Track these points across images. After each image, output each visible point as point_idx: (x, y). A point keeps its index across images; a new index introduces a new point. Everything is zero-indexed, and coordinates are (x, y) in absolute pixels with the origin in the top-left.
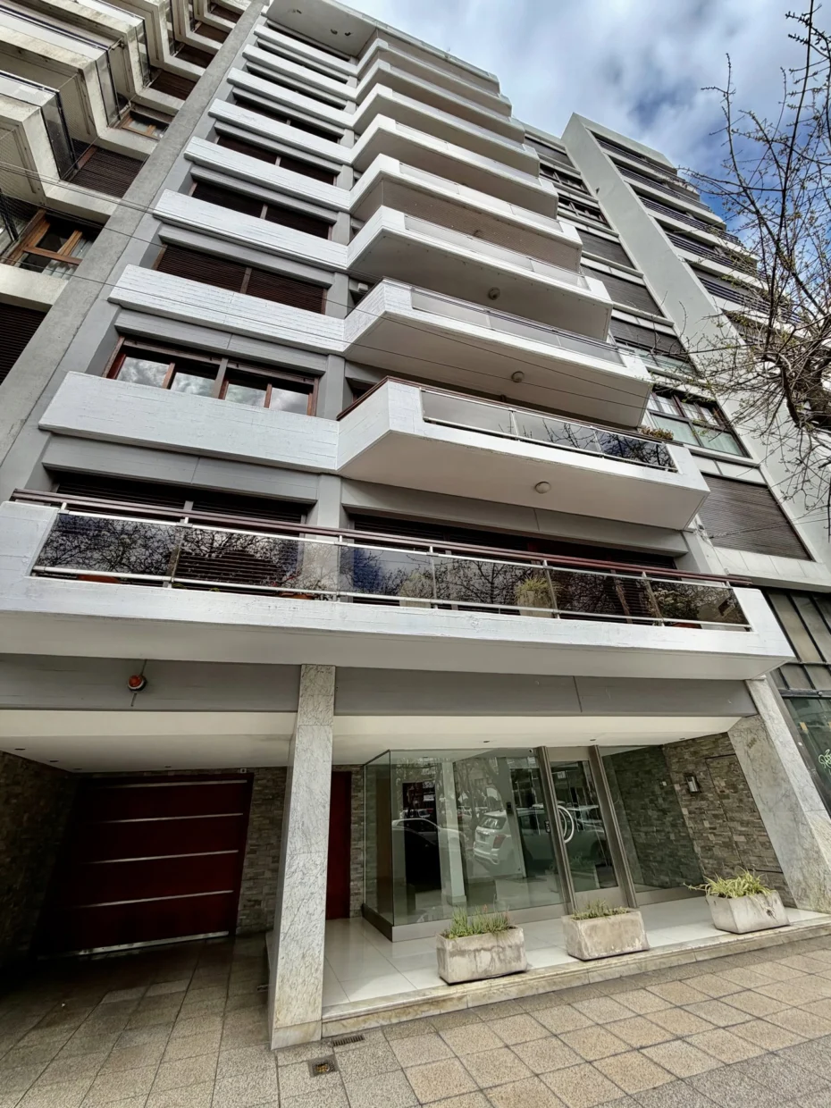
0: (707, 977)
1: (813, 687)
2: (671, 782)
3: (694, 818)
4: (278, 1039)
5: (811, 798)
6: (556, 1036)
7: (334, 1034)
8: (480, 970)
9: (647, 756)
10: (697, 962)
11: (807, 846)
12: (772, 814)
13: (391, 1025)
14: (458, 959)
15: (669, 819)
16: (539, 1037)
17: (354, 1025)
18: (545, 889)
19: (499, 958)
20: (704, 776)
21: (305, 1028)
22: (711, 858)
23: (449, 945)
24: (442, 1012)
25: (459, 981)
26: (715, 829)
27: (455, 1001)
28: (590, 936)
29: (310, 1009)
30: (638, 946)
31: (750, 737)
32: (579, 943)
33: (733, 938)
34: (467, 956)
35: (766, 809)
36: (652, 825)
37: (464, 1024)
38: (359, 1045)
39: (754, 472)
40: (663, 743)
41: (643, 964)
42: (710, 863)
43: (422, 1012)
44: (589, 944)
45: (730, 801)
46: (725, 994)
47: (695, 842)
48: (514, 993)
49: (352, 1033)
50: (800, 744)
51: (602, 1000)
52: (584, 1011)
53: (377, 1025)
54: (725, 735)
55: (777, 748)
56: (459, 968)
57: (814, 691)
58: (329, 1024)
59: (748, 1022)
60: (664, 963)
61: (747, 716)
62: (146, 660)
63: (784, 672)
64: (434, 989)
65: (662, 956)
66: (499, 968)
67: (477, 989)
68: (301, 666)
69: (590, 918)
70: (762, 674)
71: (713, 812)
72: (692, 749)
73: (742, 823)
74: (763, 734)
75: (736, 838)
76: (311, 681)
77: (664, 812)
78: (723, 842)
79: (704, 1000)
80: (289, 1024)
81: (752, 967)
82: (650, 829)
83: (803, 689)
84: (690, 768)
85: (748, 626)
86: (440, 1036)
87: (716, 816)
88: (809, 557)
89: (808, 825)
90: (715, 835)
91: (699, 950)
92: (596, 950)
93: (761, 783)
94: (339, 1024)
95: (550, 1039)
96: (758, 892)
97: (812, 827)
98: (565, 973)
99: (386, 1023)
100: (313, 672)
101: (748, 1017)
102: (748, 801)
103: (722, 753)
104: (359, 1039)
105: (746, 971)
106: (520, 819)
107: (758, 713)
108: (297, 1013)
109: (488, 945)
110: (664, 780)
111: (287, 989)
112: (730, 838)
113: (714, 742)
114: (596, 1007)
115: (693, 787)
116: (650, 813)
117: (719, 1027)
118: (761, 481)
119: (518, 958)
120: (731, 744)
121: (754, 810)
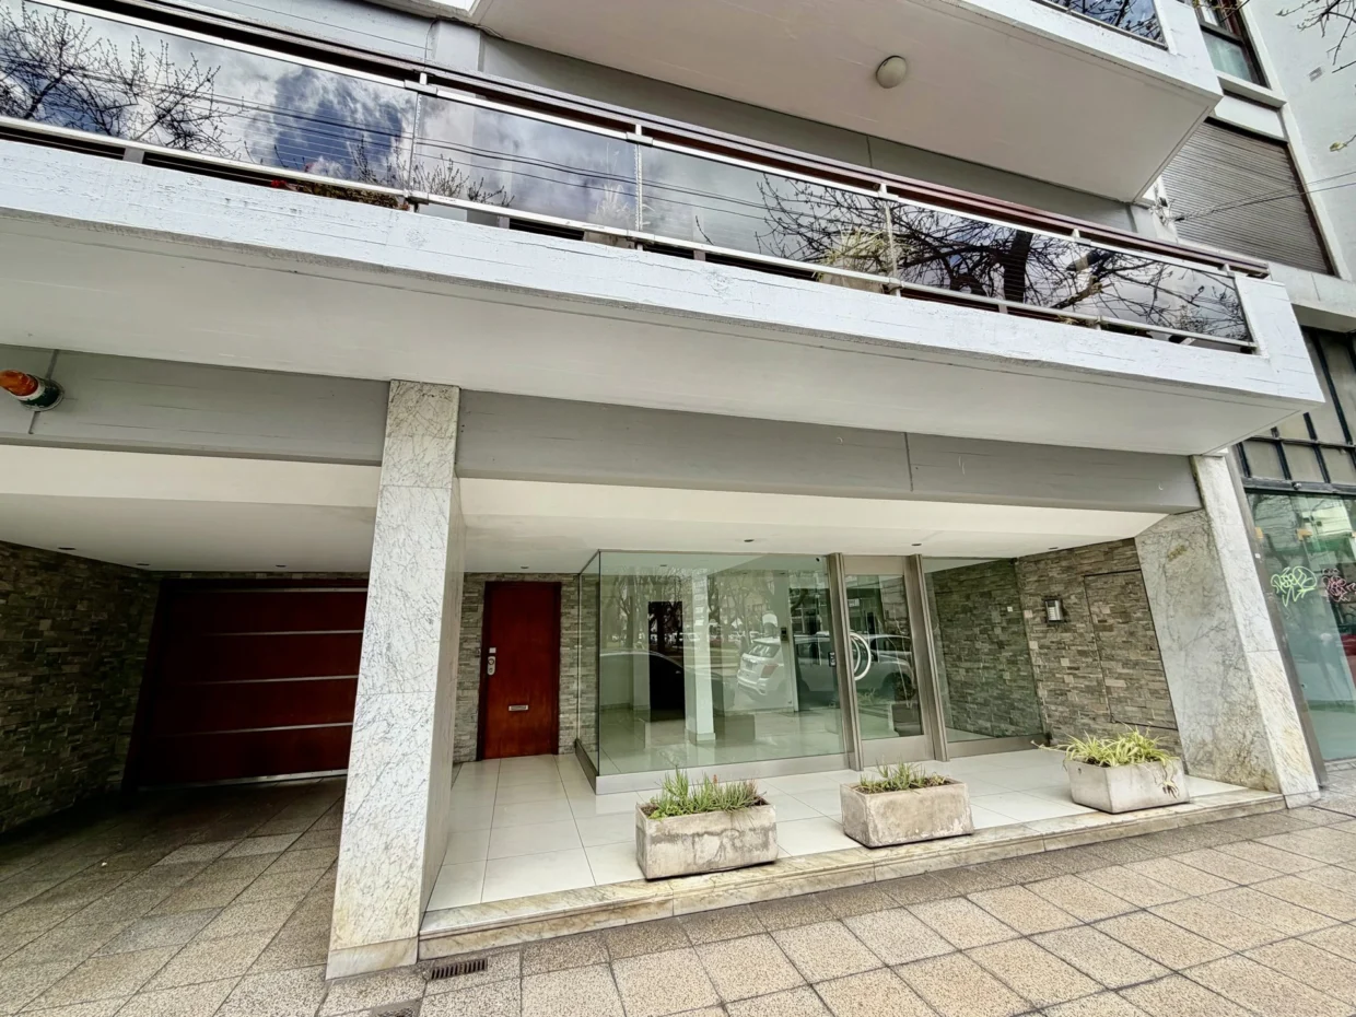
0: (1067, 880)
1: (1287, 475)
2: (1021, 608)
3: (1046, 654)
4: (337, 966)
5: (1260, 633)
6: (811, 986)
7: (440, 954)
8: (701, 862)
9: (989, 574)
10: (1046, 852)
11: (1235, 697)
12: (1183, 653)
13: (541, 941)
14: (664, 847)
15: (1007, 654)
16: (781, 986)
17: (477, 943)
18: (822, 728)
19: (733, 845)
20: (1076, 601)
21: (389, 948)
22: (1062, 704)
23: (652, 827)
24: (630, 921)
25: (663, 875)
26: (1078, 669)
27: (652, 908)
28: (884, 815)
29: (398, 923)
30: (957, 829)
31: (1175, 545)
32: (865, 824)
33: (1104, 820)
34: (680, 842)
35: (1175, 646)
36: (979, 661)
37: (659, 950)
38: (474, 978)
39: (1272, 116)
40: (1018, 556)
41: (963, 856)
42: (1059, 711)
43: (595, 922)
44: (879, 826)
45: (1113, 633)
46: (1103, 916)
47: (1040, 684)
48: (752, 895)
49: (473, 953)
50: (1258, 556)
51: (895, 915)
52: (865, 936)
53: (516, 941)
54: (1130, 542)
55: (1222, 559)
56: (667, 857)
57: (1289, 482)
58: (434, 942)
59: (1159, 979)
60: (996, 854)
61: (1180, 513)
62: (57, 352)
63: (1249, 451)
64: (622, 885)
65: (994, 845)
66: (732, 857)
67: (690, 891)
68: (389, 383)
69: (886, 789)
70: (1222, 447)
71: (1080, 648)
72: (1064, 563)
73: (1126, 664)
74: (1202, 540)
75: (1109, 682)
76: (408, 410)
77: (1001, 645)
78: (1087, 687)
79: (1068, 925)
80: (359, 943)
81: (1138, 866)
82: (976, 666)
83: (1271, 479)
84: (1056, 589)
85: (1252, 345)
86: (612, 970)
87: (1082, 653)
88: (1330, 270)
89: (1247, 670)
90: (1075, 676)
91: (1053, 836)
92: (891, 835)
93: (1176, 611)
94: (450, 942)
95: (800, 992)
96: (1150, 758)
97: (1253, 673)
98: (838, 868)
99: (533, 939)
100: (413, 395)
101: (1157, 970)
102: (1145, 636)
103: (1115, 569)
104: (478, 966)
105: (1130, 874)
106: (797, 647)
107: (1203, 507)
108: (374, 928)
109: (717, 828)
110: (1009, 605)
111: (357, 894)
112: (1100, 683)
113: (1106, 553)
114: (885, 929)
115: (1054, 613)
116: (978, 645)
117: (1107, 989)
118: (1278, 133)
119: (765, 845)
120: (1136, 555)
121: (1153, 646)
